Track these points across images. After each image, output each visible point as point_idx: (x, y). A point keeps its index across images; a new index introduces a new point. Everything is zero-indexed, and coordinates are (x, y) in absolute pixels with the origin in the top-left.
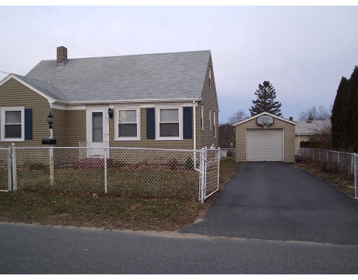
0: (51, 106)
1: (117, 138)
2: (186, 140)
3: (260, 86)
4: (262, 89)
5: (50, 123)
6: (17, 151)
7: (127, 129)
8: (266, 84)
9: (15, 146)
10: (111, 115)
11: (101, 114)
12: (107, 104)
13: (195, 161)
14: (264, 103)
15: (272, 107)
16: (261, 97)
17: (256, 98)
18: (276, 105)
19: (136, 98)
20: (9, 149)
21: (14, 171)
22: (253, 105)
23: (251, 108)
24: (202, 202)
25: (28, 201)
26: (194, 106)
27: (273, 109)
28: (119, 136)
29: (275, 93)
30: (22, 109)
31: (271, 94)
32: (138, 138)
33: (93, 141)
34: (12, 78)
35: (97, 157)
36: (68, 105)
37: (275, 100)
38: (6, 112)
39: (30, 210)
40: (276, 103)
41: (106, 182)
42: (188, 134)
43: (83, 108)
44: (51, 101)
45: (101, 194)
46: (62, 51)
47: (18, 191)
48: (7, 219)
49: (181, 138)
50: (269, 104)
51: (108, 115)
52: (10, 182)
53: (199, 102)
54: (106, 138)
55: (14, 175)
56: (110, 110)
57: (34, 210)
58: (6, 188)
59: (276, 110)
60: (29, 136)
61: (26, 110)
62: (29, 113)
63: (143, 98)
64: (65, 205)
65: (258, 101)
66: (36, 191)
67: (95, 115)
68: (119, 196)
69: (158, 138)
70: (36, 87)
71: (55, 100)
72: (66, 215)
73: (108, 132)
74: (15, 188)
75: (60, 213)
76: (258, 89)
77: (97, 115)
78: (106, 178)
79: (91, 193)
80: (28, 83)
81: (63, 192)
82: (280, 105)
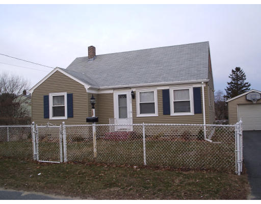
0: (87, 91)
1: (139, 115)
2: (197, 115)
3: (233, 71)
4: (234, 74)
5: (93, 104)
6: (67, 128)
7: (147, 107)
8: (238, 69)
9: (65, 124)
10: (134, 96)
11: (125, 96)
12: (130, 88)
13: (205, 132)
14: (237, 84)
15: (242, 87)
16: (234, 80)
17: (230, 80)
18: (247, 85)
19: (153, 82)
20: (60, 126)
21: (64, 146)
22: (228, 86)
23: (226, 89)
24: (239, 174)
25: (79, 174)
26: (203, 86)
27: (244, 88)
28: (141, 113)
29: (245, 76)
30: (65, 94)
31: (242, 77)
32: (156, 114)
33: (120, 118)
34: (57, 71)
35: (124, 131)
36: (99, 90)
37: (245, 81)
38: (53, 97)
39: (82, 183)
40: (246, 83)
41: (145, 155)
42: (198, 110)
43: (111, 92)
44: (87, 87)
45: (142, 167)
46: (92, 50)
47: (68, 163)
48: (64, 193)
49: (192, 113)
50: (241, 84)
51: (131, 96)
52: (61, 155)
53: (206, 83)
54: (130, 115)
55: (65, 149)
56: (132, 92)
57: (87, 183)
58: (57, 159)
59: (247, 89)
60: (71, 115)
61: (68, 95)
62: (70, 97)
63: (158, 81)
64: (112, 178)
65: (232, 83)
66: (83, 163)
67: (120, 96)
68: (158, 168)
69: (173, 114)
70: (75, 77)
71: (90, 86)
72: (117, 189)
73: (131, 110)
74: (66, 160)
75: (110, 187)
76: (231, 73)
77: (122, 97)
78: (144, 152)
79: (132, 166)
80: (69, 74)
81: (106, 164)
82: (249, 85)
